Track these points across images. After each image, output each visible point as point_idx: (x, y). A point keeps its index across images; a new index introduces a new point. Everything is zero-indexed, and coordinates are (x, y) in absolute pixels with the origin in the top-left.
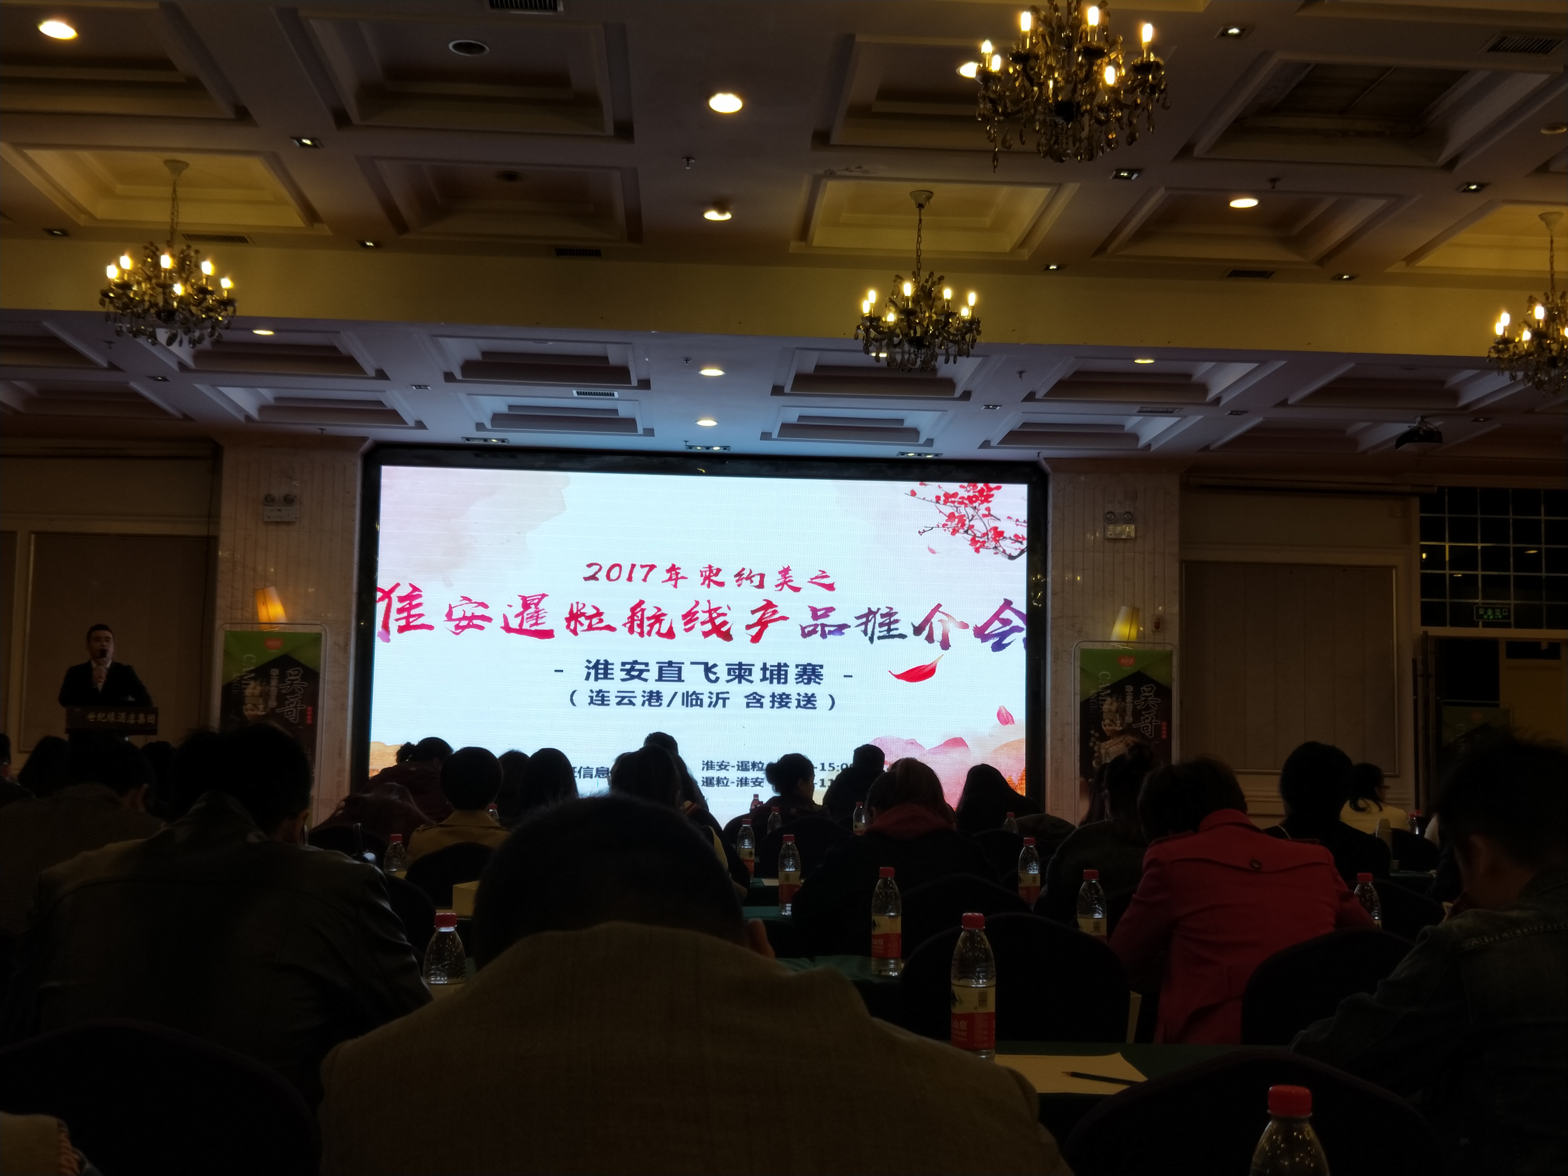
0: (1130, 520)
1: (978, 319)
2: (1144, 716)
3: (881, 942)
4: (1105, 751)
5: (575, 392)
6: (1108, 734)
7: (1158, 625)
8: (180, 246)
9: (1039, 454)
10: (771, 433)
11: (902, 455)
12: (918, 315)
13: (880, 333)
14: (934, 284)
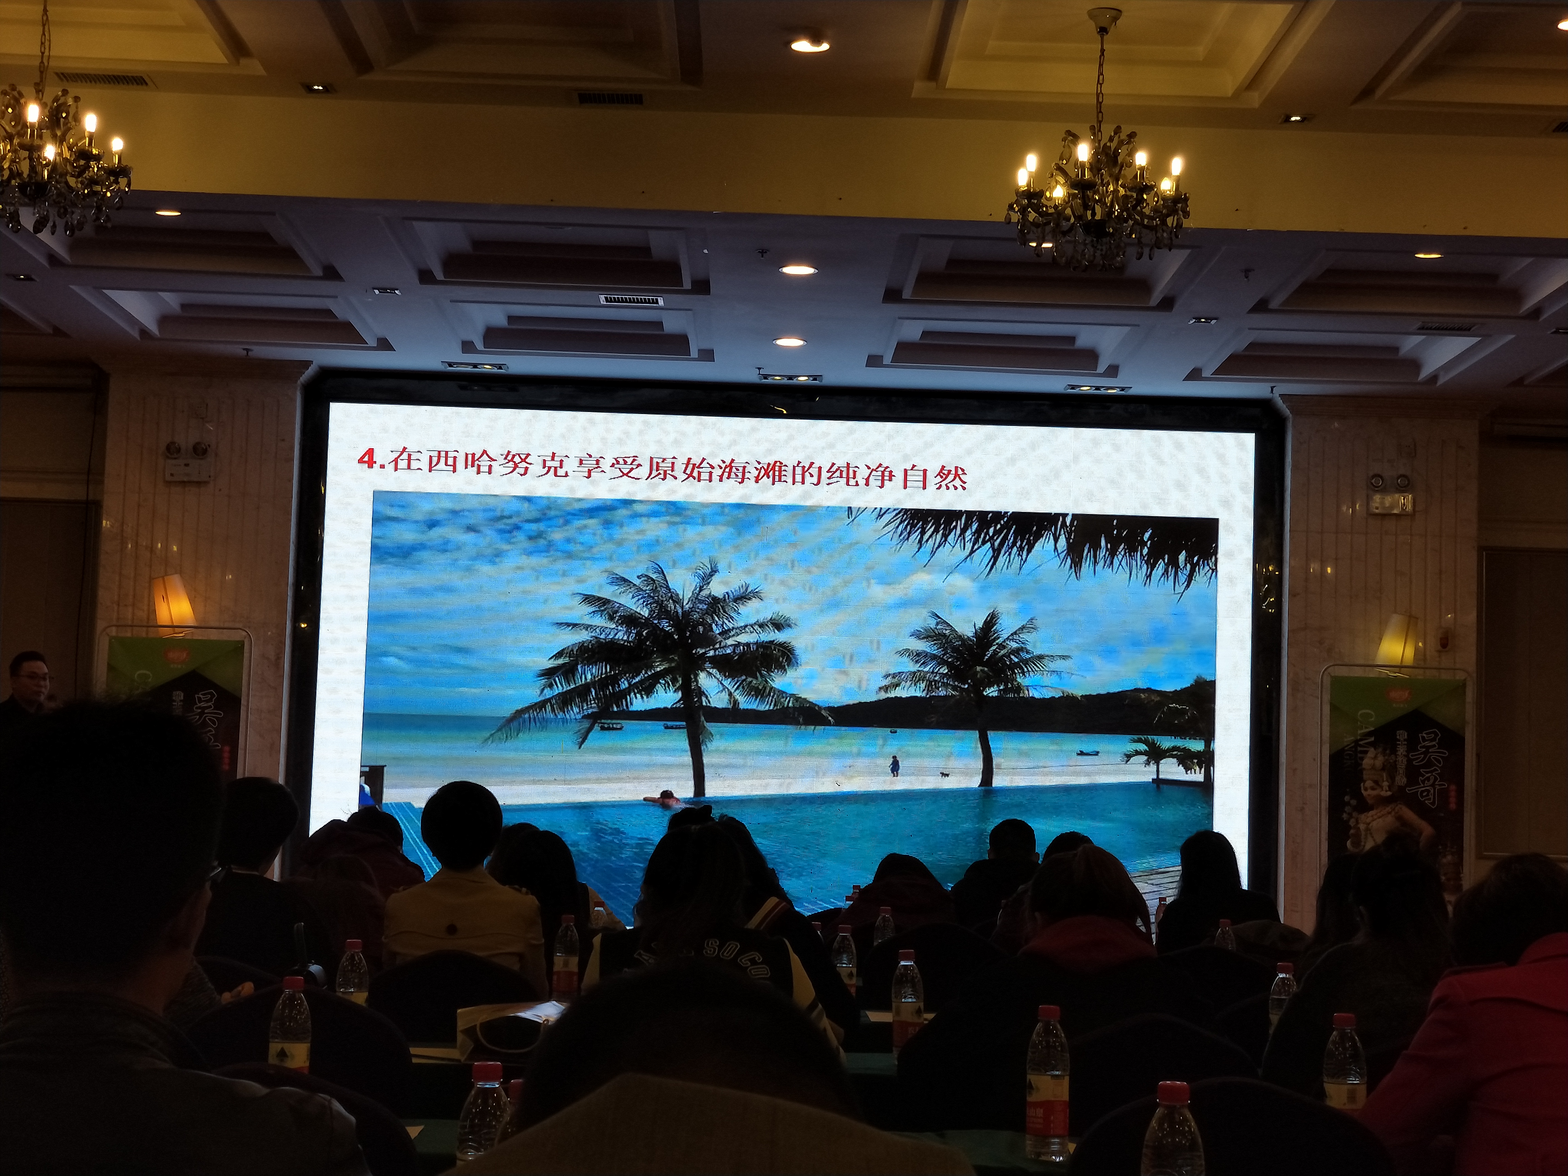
0: (1405, 487)
1: (1185, 195)
2: (1423, 776)
3: (1040, 1112)
4: (1365, 825)
5: (602, 298)
6: (1370, 802)
7: (1446, 642)
8: (52, 91)
9: (1272, 388)
10: (883, 356)
11: (1073, 388)
12: (1098, 190)
13: (1041, 214)
14: (1121, 143)
